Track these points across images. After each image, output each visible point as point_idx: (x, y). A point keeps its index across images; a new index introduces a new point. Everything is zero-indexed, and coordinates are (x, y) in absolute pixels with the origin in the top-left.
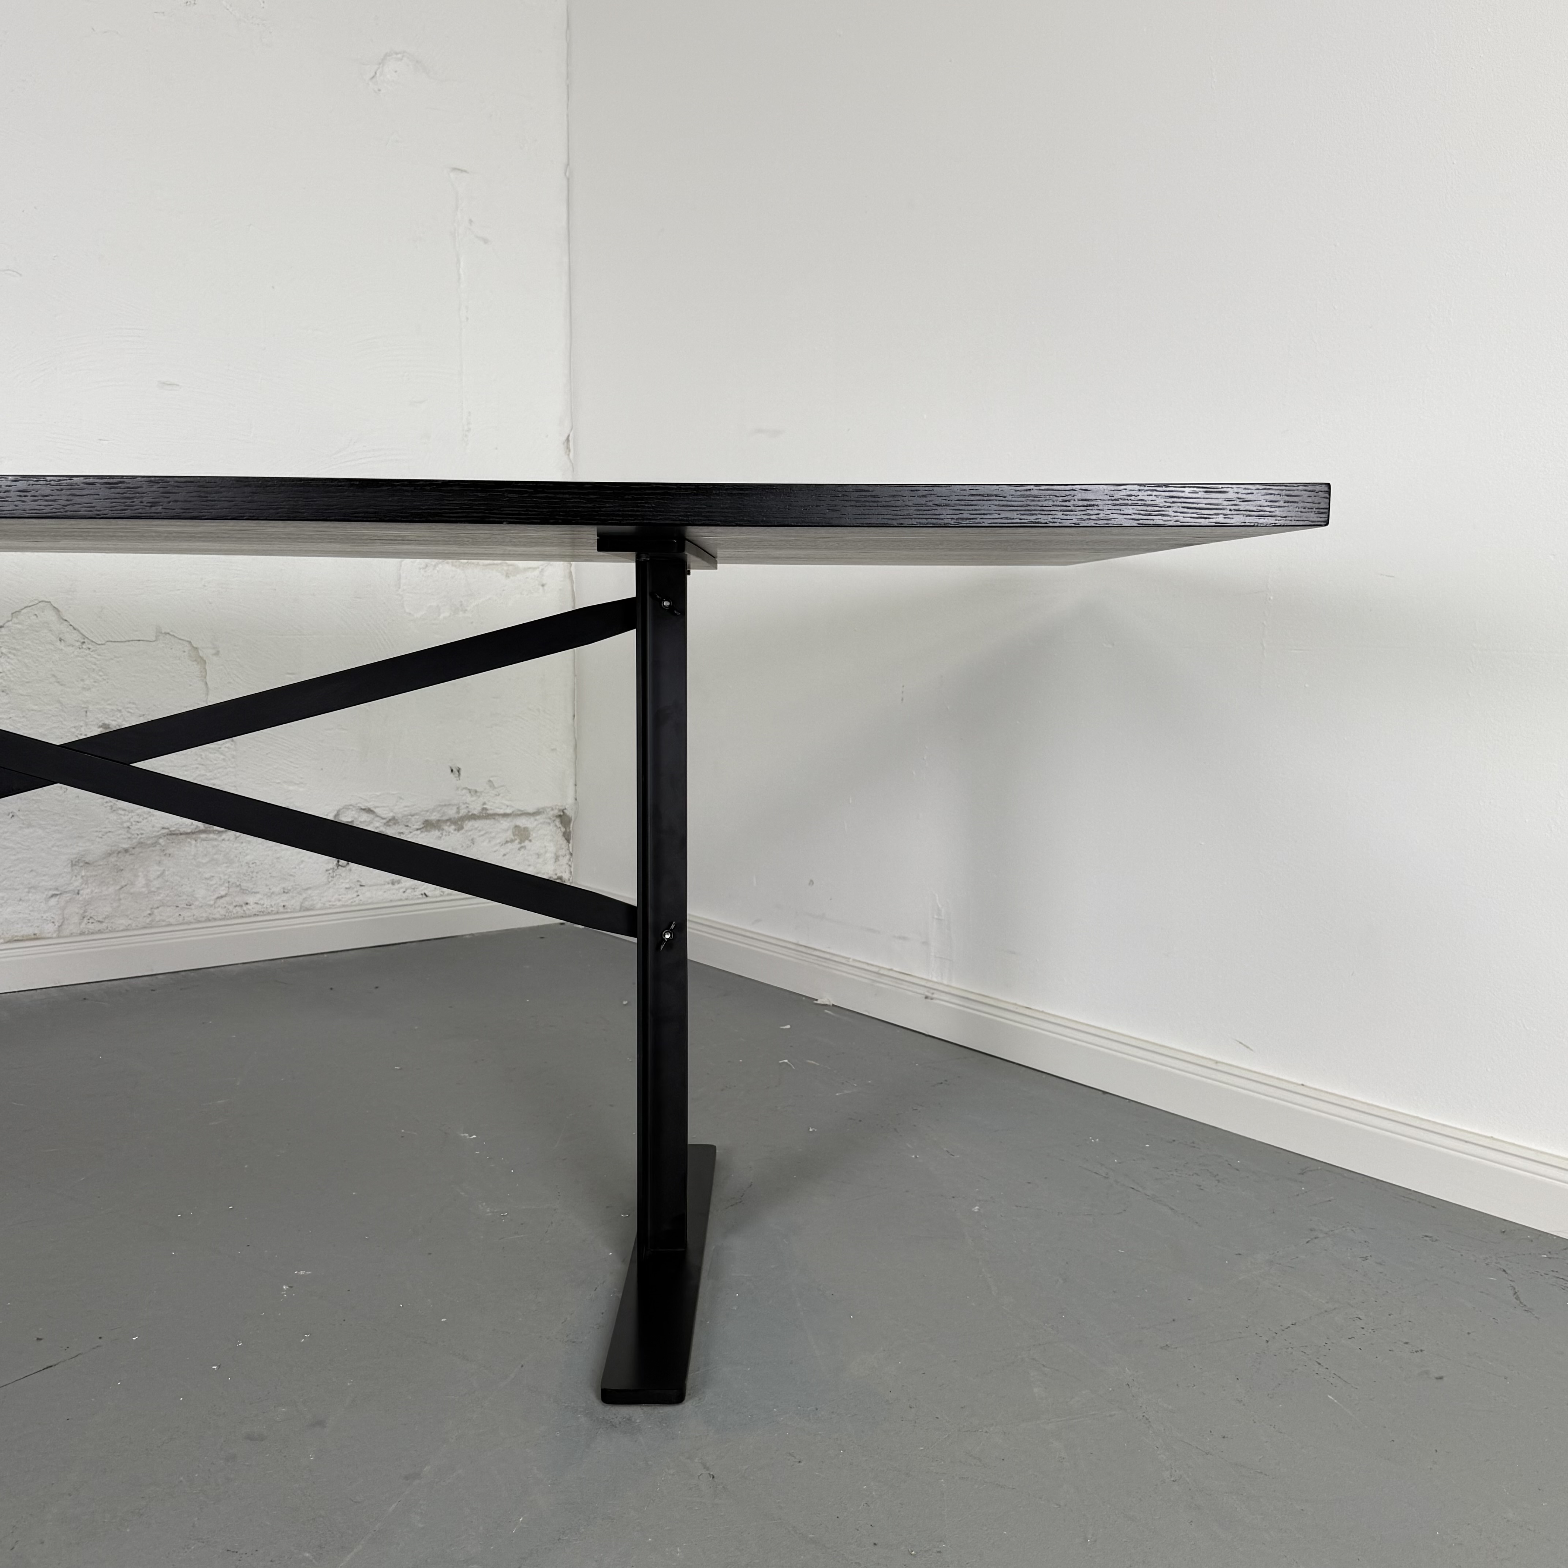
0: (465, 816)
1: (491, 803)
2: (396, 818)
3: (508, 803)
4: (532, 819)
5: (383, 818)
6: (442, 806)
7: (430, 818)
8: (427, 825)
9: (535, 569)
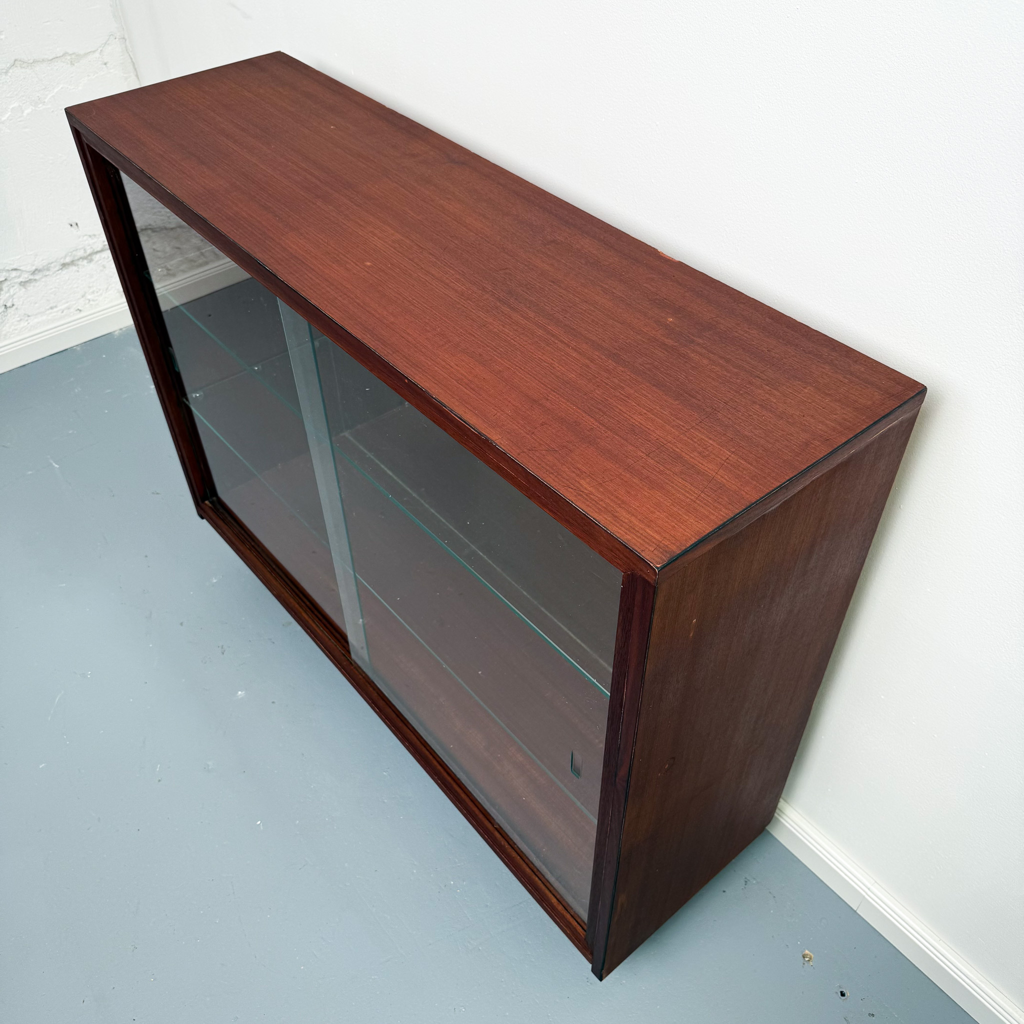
0: (92, 253)
2: (39, 268)
5: (29, 272)
6: (71, 252)
7: (65, 262)
8: (64, 265)
9: (94, 52)
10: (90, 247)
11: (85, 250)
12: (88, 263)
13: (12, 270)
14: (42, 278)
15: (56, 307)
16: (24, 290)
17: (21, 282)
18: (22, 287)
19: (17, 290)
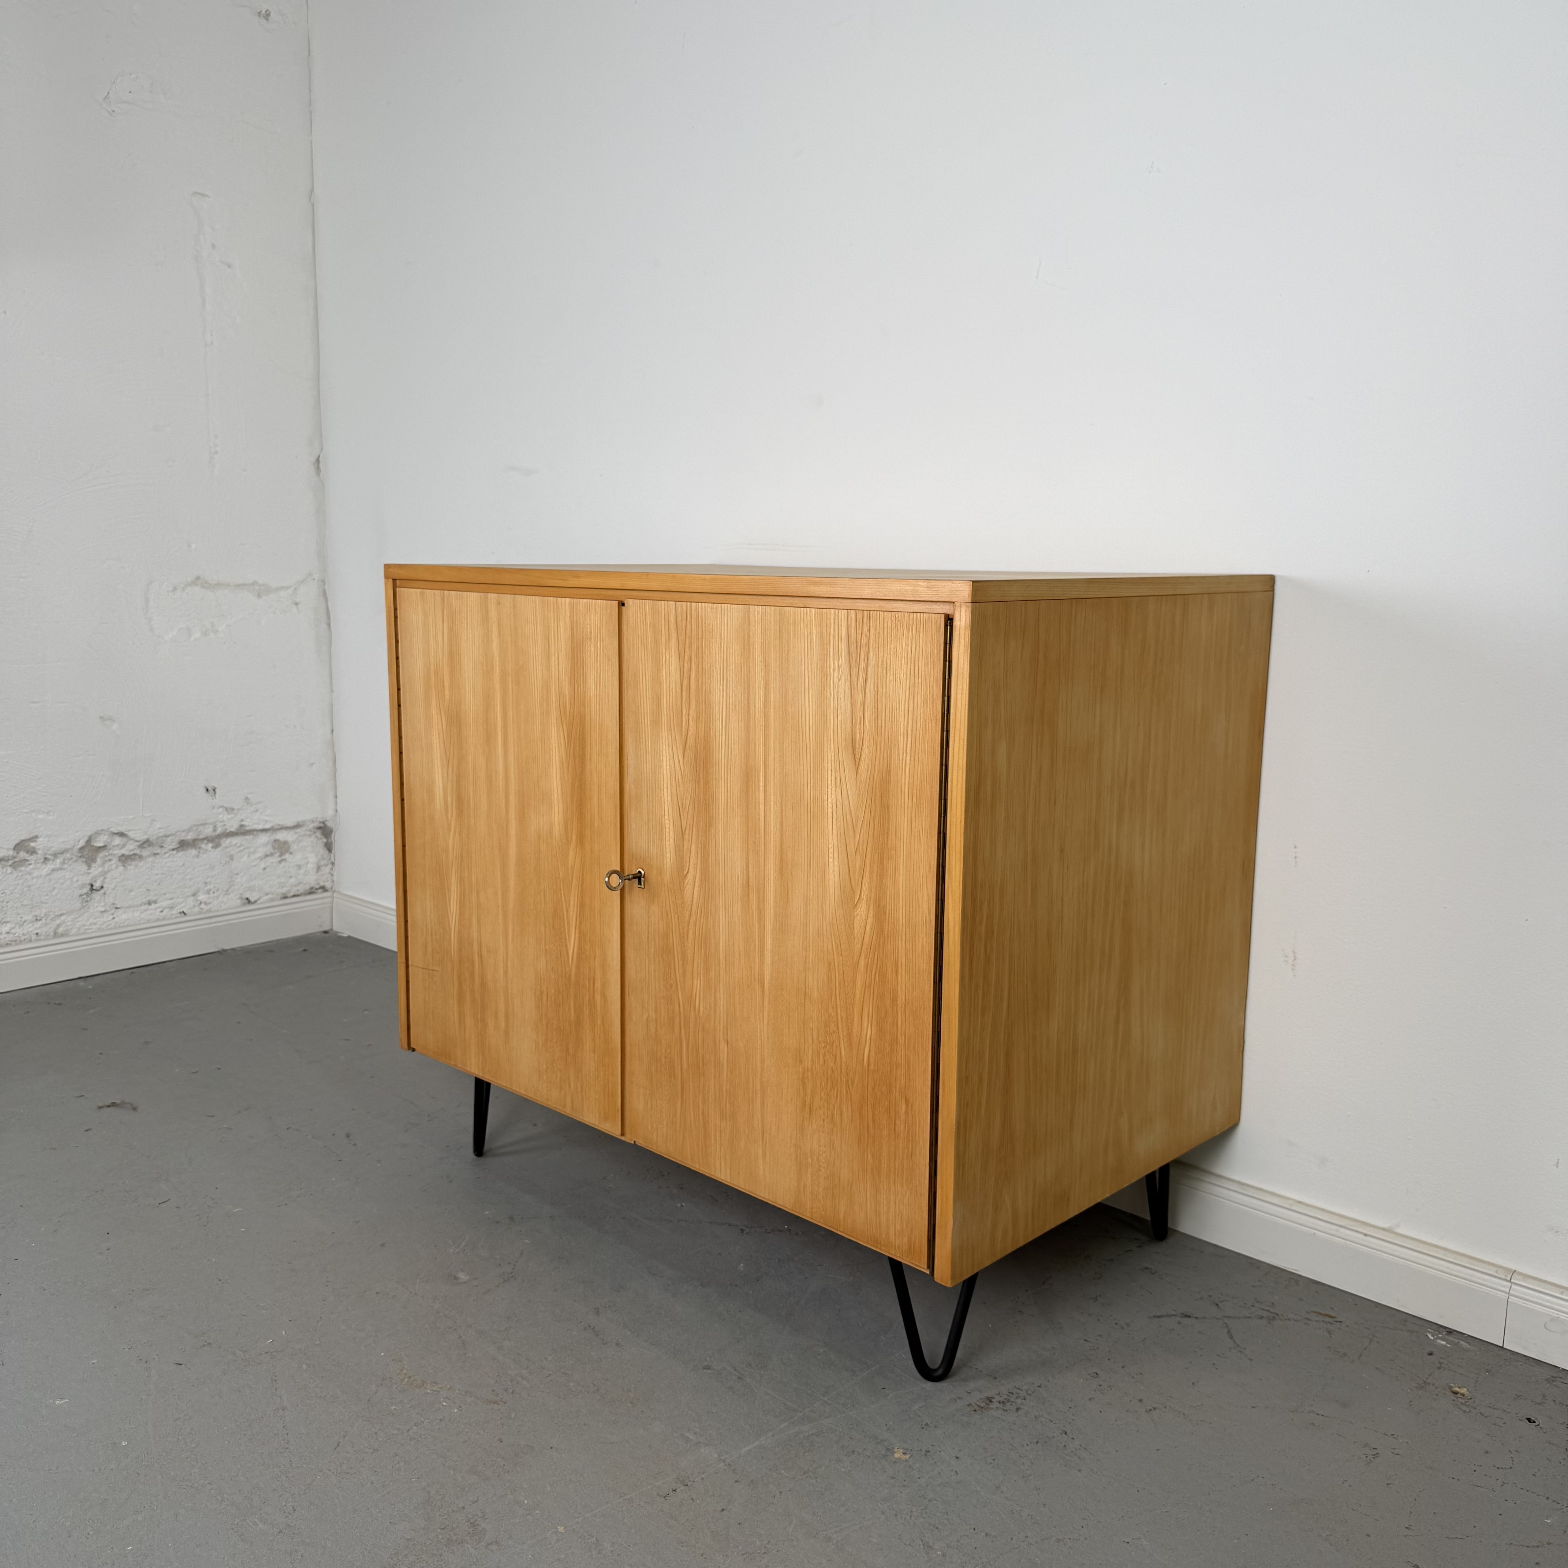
0: (223, 833)
1: (248, 820)
2: (151, 840)
3: (267, 818)
4: (292, 832)
5: (137, 841)
6: (198, 825)
7: (186, 838)
8: (183, 845)
9: (288, 588)
10: (222, 824)
11: (215, 827)
12: (213, 847)
13: (117, 834)
14: (149, 856)
15: (155, 902)
16: (122, 868)
17: (123, 855)
18: (120, 864)
19: (114, 867)
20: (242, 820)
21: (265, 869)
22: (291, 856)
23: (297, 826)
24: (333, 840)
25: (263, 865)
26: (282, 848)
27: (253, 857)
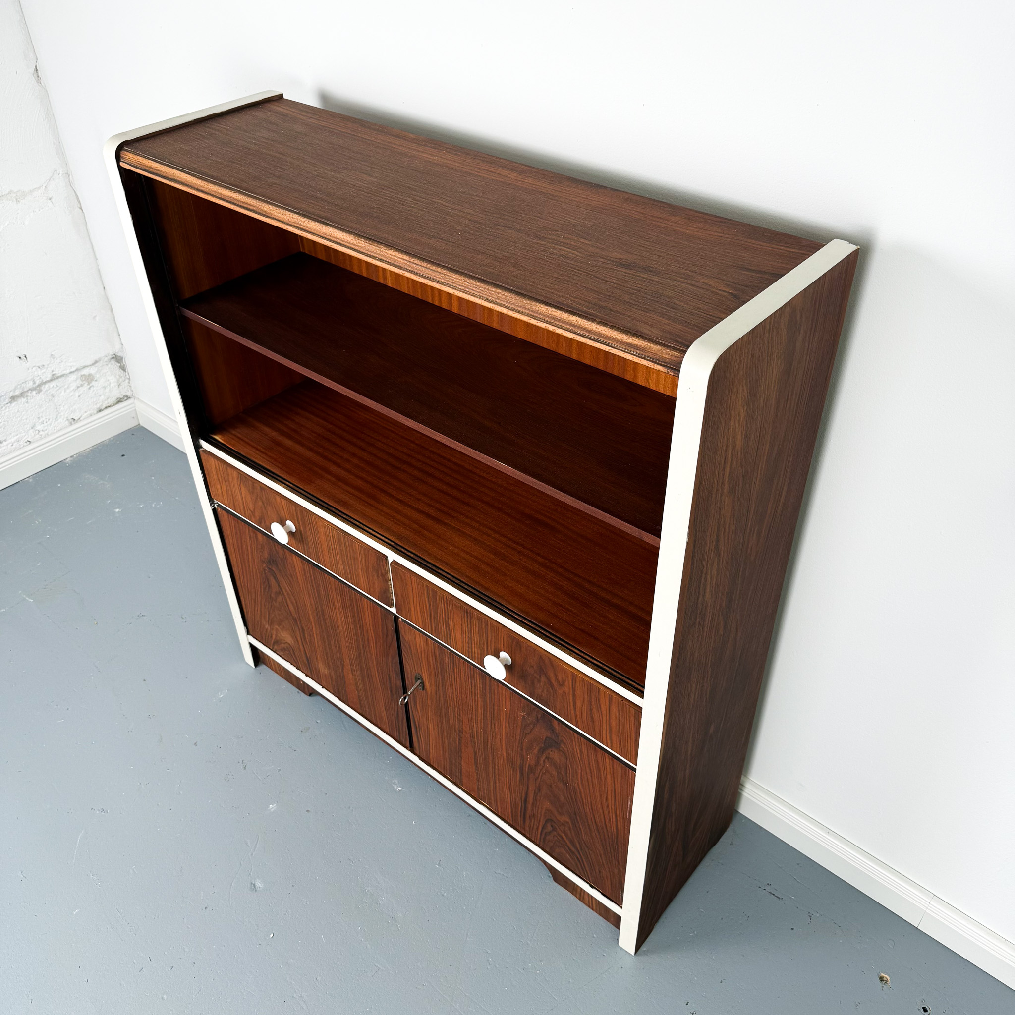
0: (41, 383)
1: (57, 369)
3: (71, 364)
4: (93, 367)
6: (21, 384)
7: (14, 395)
8: (13, 399)
9: (39, 188)
10: (38, 378)
11: (34, 381)
12: (36, 393)
15: (5, 440)
20: (53, 371)
21: (79, 396)
22: (97, 382)
23: (96, 362)
24: (124, 363)
25: (77, 394)
26: (89, 379)
27: (68, 391)
